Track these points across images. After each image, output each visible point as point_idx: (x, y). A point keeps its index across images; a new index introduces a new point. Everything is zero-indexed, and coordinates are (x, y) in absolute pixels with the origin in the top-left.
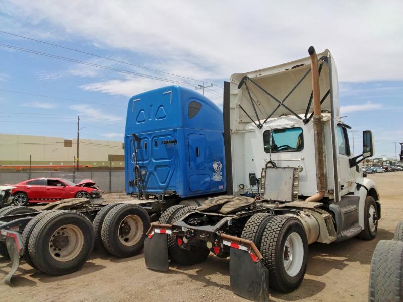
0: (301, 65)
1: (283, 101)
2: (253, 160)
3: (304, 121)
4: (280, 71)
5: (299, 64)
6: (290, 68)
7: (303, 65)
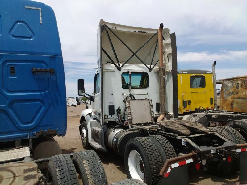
0: (144, 32)
1: (136, 53)
2: (112, 94)
3: (149, 69)
4: (130, 31)
5: (142, 31)
6: (137, 31)
7: (146, 32)
